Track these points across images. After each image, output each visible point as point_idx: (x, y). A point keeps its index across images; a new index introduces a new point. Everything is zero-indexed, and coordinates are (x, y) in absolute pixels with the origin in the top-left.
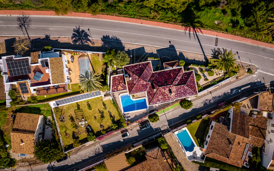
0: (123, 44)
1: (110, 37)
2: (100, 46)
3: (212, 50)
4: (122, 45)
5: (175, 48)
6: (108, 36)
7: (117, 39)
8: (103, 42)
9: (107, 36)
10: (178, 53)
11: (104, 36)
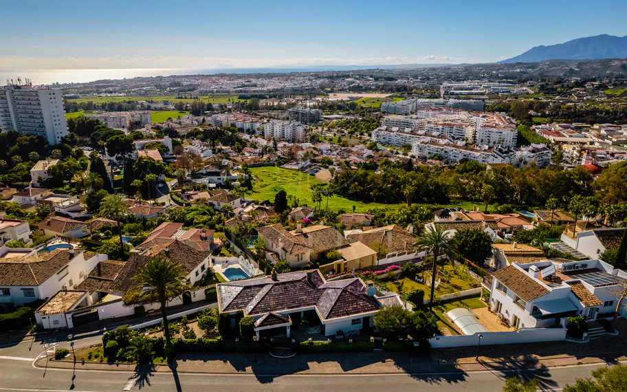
0: (401, 370)
1: (443, 380)
2: (460, 359)
3: (150, 385)
4: (404, 369)
5: (257, 377)
6: (453, 382)
7: (425, 378)
8: (458, 367)
9: (456, 382)
10: (249, 369)
11: (463, 379)
